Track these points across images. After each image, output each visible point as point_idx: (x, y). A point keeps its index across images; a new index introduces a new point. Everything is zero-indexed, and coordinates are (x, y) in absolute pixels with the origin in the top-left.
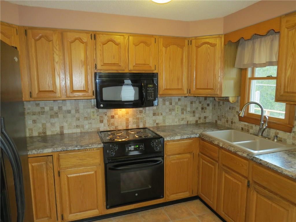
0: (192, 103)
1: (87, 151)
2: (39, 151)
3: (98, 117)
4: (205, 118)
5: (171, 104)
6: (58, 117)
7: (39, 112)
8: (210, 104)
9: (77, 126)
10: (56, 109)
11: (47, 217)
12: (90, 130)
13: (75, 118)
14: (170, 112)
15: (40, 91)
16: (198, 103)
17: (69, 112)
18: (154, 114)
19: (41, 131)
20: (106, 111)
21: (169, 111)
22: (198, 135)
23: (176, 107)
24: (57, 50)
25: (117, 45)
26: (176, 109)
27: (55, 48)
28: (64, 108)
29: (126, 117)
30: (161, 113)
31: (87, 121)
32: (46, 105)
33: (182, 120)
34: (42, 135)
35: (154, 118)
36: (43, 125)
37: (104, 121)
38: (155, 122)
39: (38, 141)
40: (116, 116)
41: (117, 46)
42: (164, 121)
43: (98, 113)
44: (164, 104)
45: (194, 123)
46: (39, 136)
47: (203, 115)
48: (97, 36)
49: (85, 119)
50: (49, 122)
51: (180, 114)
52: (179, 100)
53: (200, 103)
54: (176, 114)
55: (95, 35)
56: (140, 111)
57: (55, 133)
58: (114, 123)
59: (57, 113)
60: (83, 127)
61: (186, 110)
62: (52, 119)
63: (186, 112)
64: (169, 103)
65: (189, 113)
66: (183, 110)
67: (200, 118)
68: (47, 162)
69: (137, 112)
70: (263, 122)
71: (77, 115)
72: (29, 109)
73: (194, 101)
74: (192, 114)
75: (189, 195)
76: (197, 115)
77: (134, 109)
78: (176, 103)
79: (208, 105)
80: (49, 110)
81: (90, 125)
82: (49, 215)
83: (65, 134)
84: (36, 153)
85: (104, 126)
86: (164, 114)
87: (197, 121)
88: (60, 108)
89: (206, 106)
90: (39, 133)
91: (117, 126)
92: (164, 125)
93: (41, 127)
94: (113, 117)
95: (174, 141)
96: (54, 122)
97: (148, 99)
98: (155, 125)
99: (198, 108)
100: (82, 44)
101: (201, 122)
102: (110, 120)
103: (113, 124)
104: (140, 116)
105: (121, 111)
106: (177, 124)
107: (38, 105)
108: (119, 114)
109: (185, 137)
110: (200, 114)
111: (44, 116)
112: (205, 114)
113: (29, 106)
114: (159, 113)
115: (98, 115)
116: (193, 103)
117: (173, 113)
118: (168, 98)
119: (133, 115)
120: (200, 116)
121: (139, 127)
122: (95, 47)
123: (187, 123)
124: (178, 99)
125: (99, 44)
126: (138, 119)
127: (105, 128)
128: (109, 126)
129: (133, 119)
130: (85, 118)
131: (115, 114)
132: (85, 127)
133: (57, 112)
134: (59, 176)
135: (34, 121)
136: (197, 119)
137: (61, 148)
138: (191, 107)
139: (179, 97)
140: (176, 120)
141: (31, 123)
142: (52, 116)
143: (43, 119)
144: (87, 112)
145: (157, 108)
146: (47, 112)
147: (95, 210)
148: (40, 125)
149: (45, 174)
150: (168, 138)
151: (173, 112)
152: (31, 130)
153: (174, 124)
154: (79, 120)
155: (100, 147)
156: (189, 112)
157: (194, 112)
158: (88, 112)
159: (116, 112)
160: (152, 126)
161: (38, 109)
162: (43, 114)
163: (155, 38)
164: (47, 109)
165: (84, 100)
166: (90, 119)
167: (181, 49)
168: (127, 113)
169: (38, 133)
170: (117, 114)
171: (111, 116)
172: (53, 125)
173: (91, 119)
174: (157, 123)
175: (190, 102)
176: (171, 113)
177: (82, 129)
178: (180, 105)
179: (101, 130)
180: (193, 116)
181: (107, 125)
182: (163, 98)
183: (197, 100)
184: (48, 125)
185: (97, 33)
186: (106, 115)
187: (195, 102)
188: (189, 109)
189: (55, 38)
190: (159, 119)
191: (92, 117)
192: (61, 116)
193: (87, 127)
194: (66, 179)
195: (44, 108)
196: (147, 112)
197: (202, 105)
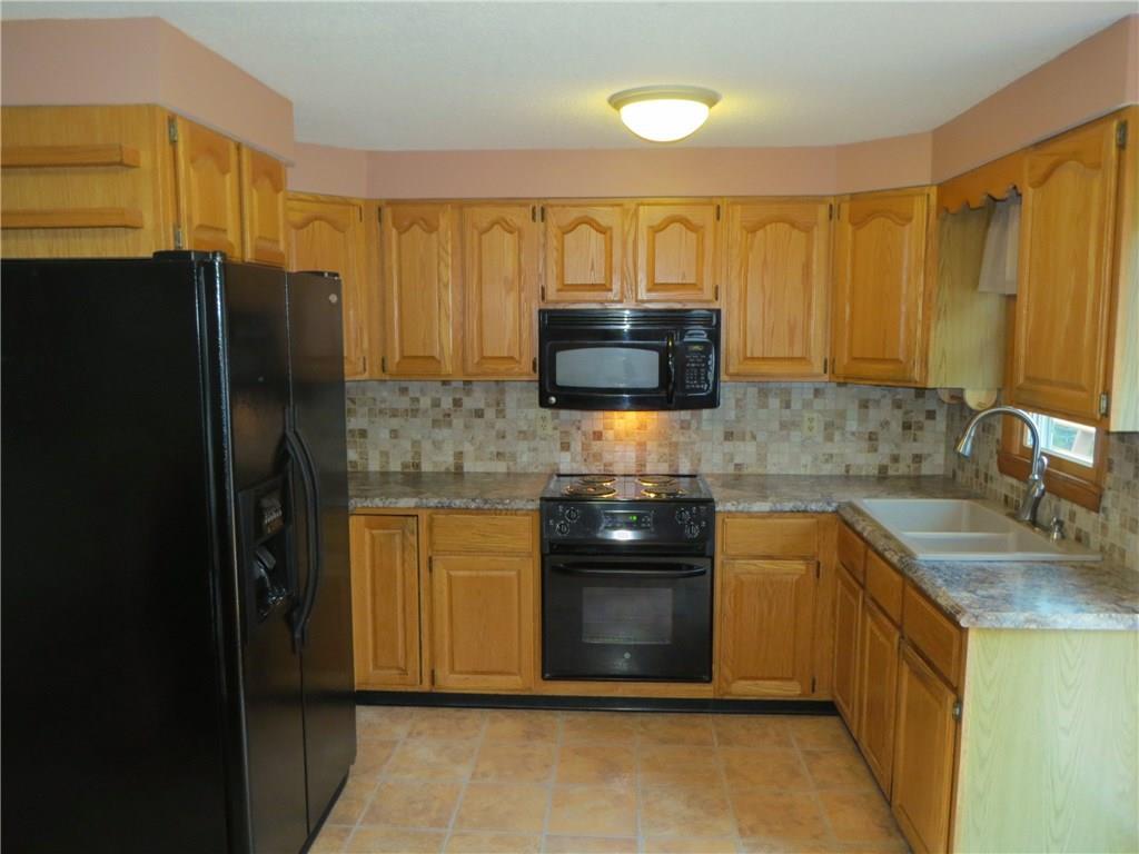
0: (867, 407)
1: (500, 514)
2: (390, 500)
3: (557, 434)
4: (918, 458)
5: (788, 406)
6: (450, 424)
7: (407, 410)
8: (938, 412)
9: (498, 454)
10: (447, 403)
11: (398, 668)
12: (532, 469)
13: (494, 433)
14: (784, 432)
15: (403, 357)
16: (890, 408)
17: (479, 414)
18: (729, 436)
19: (409, 458)
20: (579, 418)
21: (781, 429)
22: (834, 505)
23: (807, 415)
24: (447, 252)
25: (601, 232)
26: (806, 424)
27: (443, 248)
28: (468, 403)
29: (637, 438)
30: (752, 433)
31: (526, 442)
32: (422, 391)
33: (827, 461)
34: (412, 470)
35: (729, 446)
36: (416, 443)
37: (573, 445)
38: (732, 460)
39: (396, 483)
40: (609, 435)
41: (602, 236)
42: (762, 458)
43: (556, 421)
44: (764, 406)
45: (871, 474)
46: (403, 473)
47: (908, 449)
48: (549, 211)
49: (522, 435)
50: (429, 437)
51: (820, 438)
52: (817, 392)
53: (899, 407)
54: (803, 441)
55: (543, 210)
56: (682, 421)
57: (443, 469)
58: (601, 455)
59: (449, 415)
60: (513, 457)
61: (842, 428)
62: (437, 431)
63: (843, 434)
64: (781, 402)
65: (853, 438)
66: (830, 428)
67: (895, 459)
68: (403, 533)
69: (673, 427)
70: (1036, 477)
71: (500, 424)
72: (383, 401)
73: (875, 400)
74: (865, 445)
75: (798, 692)
76: (885, 450)
77: (664, 415)
78: (807, 405)
79: (931, 415)
80: (429, 406)
81: (532, 454)
82: (402, 664)
83: (468, 473)
84: (381, 505)
85: (573, 460)
86: (761, 437)
87: (883, 469)
88: (457, 403)
89: (922, 418)
90: (405, 466)
91: (611, 465)
92: (760, 471)
93: (409, 448)
94: (598, 436)
95: (750, 515)
96: (440, 438)
97: (688, 387)
98: (731, 469)
99: (887, 423)
100: (508, 235)
101: (900, 472)
102: (590, 445)
103: (598, 457)
104: (682, 439)
105: (622, 418)
106: (808, 472)
107: (404, 391)
108: (616, 427)
109: (788, 506)
110: (897, 445)
111: (417, 421)
112: (915, 444)
113: (385, 394)
114: (744, 434)
115: (555, 428)
116: (870, 404)
117: (796, 436)
118: (777, 385)
119: (660, 432)
120: (896, 452)
121: (677, 470)
122: (542, 241)
123: (847, 471)
124: (812, 391)
125: (553, 230)
126: (674, 445)
127: (575, 465)
128: (585, 460)
129: (660, 445)
130: (520, 432)
131: (605, 429)
132: (518, 460)
133: (448, 412)
134: (431, 570)
135: (394, 434)
136: (886, 461)
137: (436, 501)
138: (862, 420)
139: (817, 386)
140: (806, 459)
141: (388, 436)
142: (435, 423)
143: (415, 429)
144: (526, 416)
145: (737, 417)
146: (426, 411)
147: (513, 678)
148: (407, 445)
149: (398, 561)
150: (729, 504)
151: (793, 433)
152: (385, 454)
153: (797, 473)
154: (503, 437)
155: (532, 510)
156: (853, 434)
157: (872, 437)
158: (529, 417)
159: (609, 421)
160: (720, 472)
161: (403, 403)
162: (415, 416)
163: (718, 208)
164: (425, 402)
165: (519, 384)
166: (534, 438)
167: (803, 234)
168: (642, 427)
169: (402, 464)
170: (612, 429)
171: (594, 433)
172: (437, 445)
173: (538, 439)
174: (736, 465)
175: (857, 402)
176: (788, 435)
177: (511, 463)
178: (819, 411)
179: (564, 469)
180: (869, 452)
181: (579, 458)
182: (761, 385)
183: (884, 396)
184: (427, 446)
185: (550, 202)
186: (579, 428)
187: (877, 402)
188: (852, 425)
189: (445, 222)
190: (745, 453)
191: (540, 432)
192: (458, 422)
193: (525, 458)
194: (445, 581)
195: (417, 400)
196: (706, 426)
197: (906, 413)
